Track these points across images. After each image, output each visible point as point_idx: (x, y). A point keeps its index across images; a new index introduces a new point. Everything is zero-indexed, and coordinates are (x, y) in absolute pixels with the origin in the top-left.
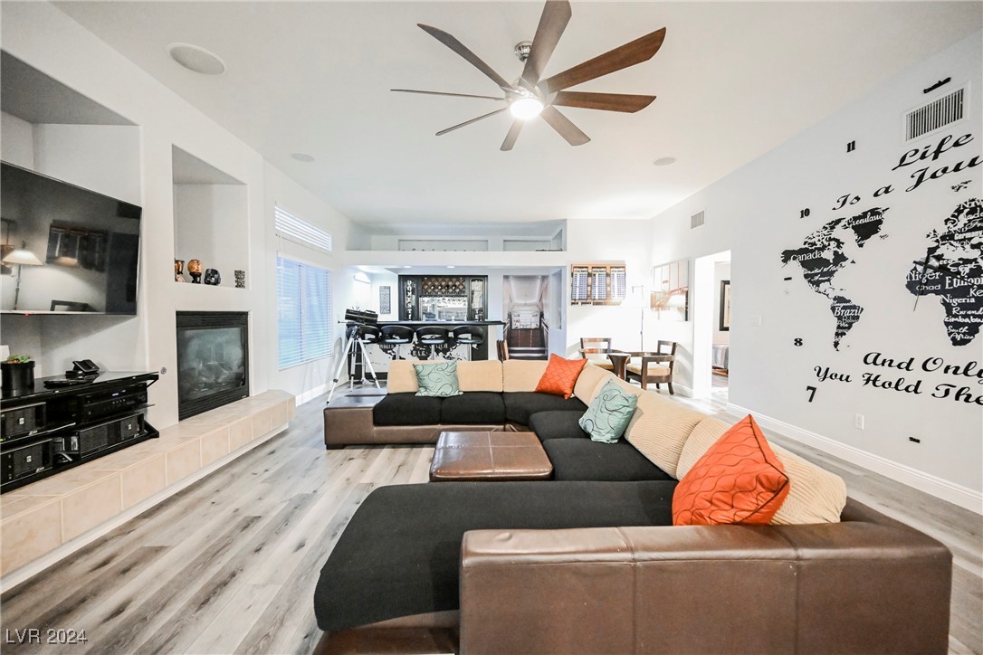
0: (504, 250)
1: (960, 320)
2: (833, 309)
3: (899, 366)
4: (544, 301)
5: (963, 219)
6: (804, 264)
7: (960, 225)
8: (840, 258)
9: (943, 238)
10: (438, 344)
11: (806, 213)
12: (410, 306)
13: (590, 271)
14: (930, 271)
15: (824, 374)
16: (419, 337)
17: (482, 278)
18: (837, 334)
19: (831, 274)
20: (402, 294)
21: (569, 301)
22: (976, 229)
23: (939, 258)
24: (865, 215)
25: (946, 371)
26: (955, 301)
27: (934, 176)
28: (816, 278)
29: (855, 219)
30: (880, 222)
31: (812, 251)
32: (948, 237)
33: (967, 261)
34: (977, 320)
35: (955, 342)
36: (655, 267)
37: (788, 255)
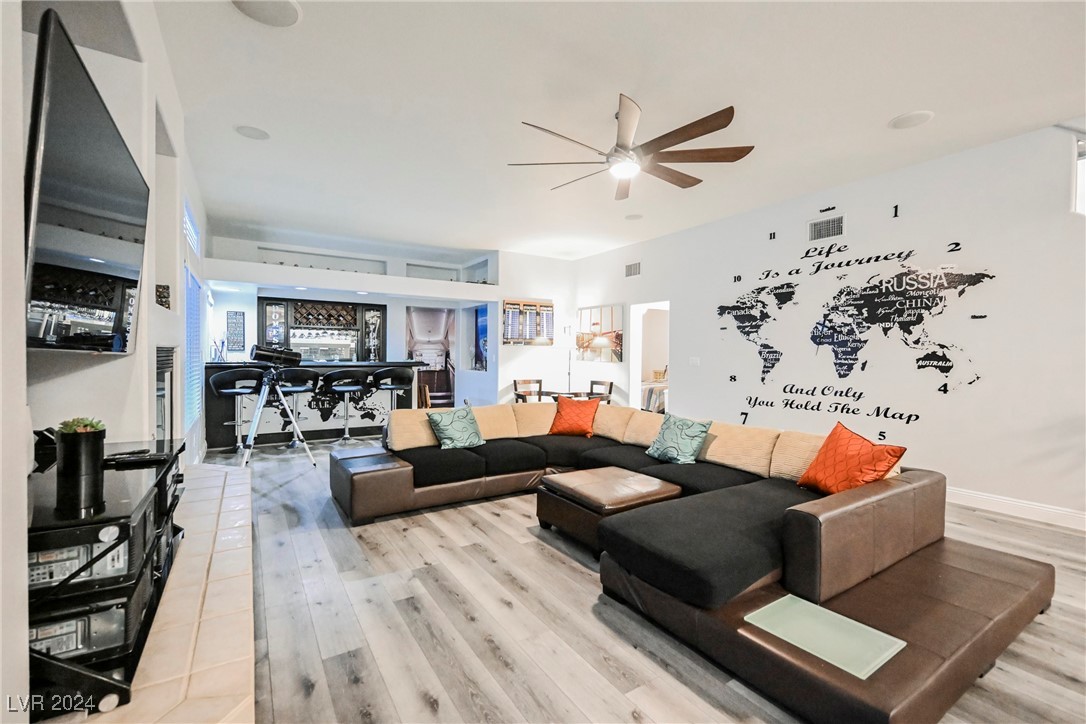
0: (408, 276)
1: (843, 361)
2: (760, 353)
3: (807, 393)
4: (450, 338)
5: (843, 298)
6: (737, 318)
7: (842, 302)
8: (764, 316)
9: (833, 308)
11: (738, 279)
12: (276, 340)
13: (521, 308)
14: (825, 329)
15: (754, 402)
17: (382, 309)
18: (764, 372)
19: (758, 327)
21: (500, 339)
22: (850, 305)
23: (831, 321)
24: (782, 287)
25: (835, 394)
26: (840, 350)
27: (826, 268)
28: (747, 329)
29: (776, 288)
30: (793, 293)
31: (743, 309)
32: (835, 308)
33: (846, 325)
34: (852, 362)
35: (841, 376)
36: (581, 309)
37: (723, 310)
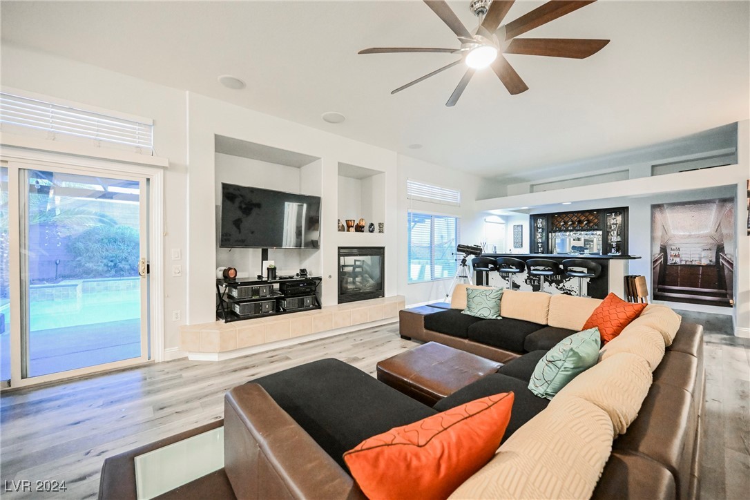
0: (652, 175)
10: (548, 276)
12: (540, 240)
16: (529, 269)
17: (623, 211)
20: (533, 230)
